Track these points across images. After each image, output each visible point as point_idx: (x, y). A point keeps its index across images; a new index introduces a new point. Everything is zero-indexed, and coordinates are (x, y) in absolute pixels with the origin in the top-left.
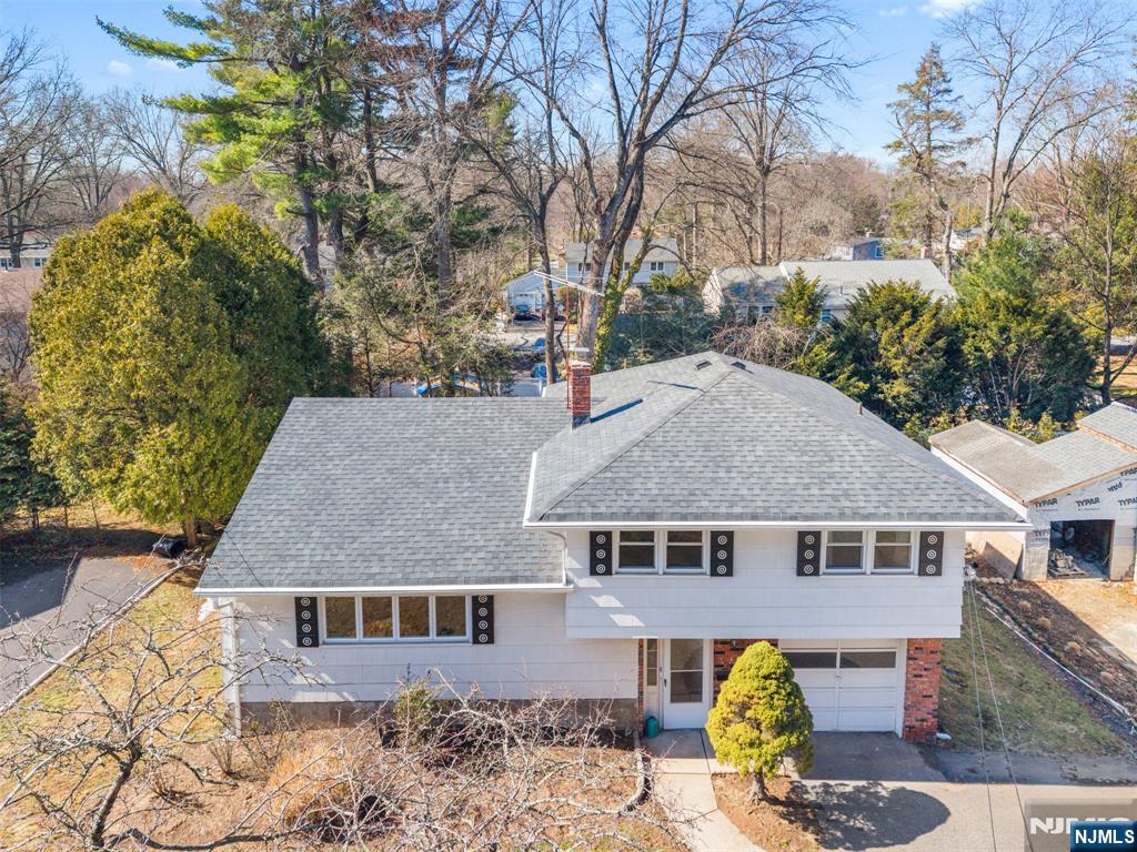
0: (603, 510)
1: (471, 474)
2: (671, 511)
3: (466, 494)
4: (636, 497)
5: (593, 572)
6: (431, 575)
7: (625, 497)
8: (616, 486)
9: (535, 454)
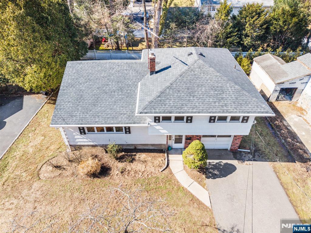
0: (157, 111)
1: (121, 89)
2: (176, 111)
3: (120, 96)
4: (167, 106)
5: (155, 122)
6: (112, 122)
7: (164, 106)
8: (161, 103)
9: (139, 83)
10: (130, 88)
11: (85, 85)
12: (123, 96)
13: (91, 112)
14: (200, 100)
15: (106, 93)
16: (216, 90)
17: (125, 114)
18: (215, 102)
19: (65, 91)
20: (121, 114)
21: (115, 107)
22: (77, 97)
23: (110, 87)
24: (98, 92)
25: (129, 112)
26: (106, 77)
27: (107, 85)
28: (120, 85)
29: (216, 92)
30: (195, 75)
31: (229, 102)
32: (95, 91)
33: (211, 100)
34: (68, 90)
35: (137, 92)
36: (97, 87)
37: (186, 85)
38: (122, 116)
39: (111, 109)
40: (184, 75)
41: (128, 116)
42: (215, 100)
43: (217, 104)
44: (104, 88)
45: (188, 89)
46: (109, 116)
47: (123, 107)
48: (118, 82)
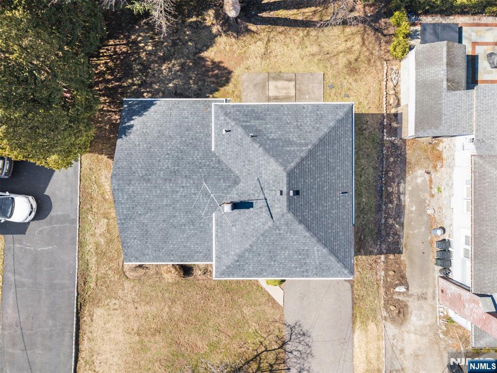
1: (192, 222)
9: (214, 214)
10: (203, 221)
11: (147, 217)
12: (196, 231)
13: (163, 250)
14: (281, 265)
15: (175, 227)
16: (300, 254)
17: (201, 252)
18: (296, 268)
19: (125, 226)
20: (197, 252)
21: (189, 244)
22: (142, 233)
23: (178, 219)
24: (165, 225)
25: (205, 250)
26: (170, 205)
27: (174, 216)
28: (190, 216)
29: (300, 257)
30: (280, 234)
31: (312, 268)
32: (161, 225)
33: (293, 265)
34: (127, 224)
35: (212, 226)
36: (162, 219)
37: (269, 248)
38: (198, 254)
39: (185, 246)
40: (266, 234)
41: (204, 255)
42: (297, 266)
43: (298, 270)
44: (172, 221)
45: (270, 252)
46: (184, 254)
47: (197, 244)
48: (187, 212)
